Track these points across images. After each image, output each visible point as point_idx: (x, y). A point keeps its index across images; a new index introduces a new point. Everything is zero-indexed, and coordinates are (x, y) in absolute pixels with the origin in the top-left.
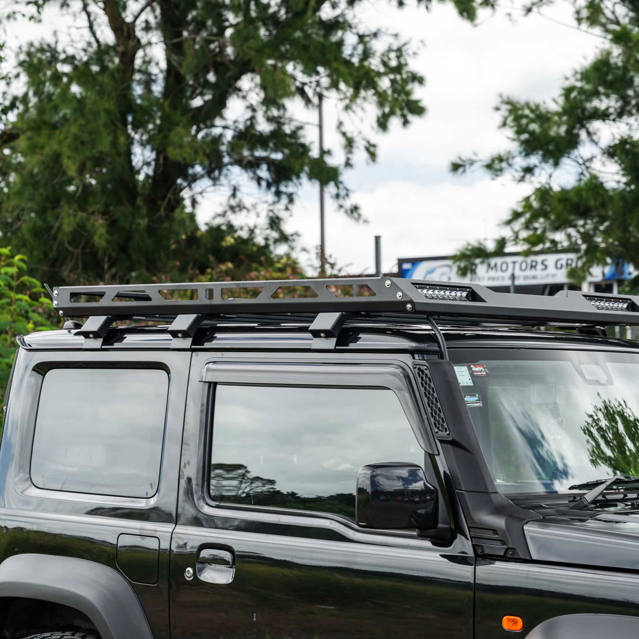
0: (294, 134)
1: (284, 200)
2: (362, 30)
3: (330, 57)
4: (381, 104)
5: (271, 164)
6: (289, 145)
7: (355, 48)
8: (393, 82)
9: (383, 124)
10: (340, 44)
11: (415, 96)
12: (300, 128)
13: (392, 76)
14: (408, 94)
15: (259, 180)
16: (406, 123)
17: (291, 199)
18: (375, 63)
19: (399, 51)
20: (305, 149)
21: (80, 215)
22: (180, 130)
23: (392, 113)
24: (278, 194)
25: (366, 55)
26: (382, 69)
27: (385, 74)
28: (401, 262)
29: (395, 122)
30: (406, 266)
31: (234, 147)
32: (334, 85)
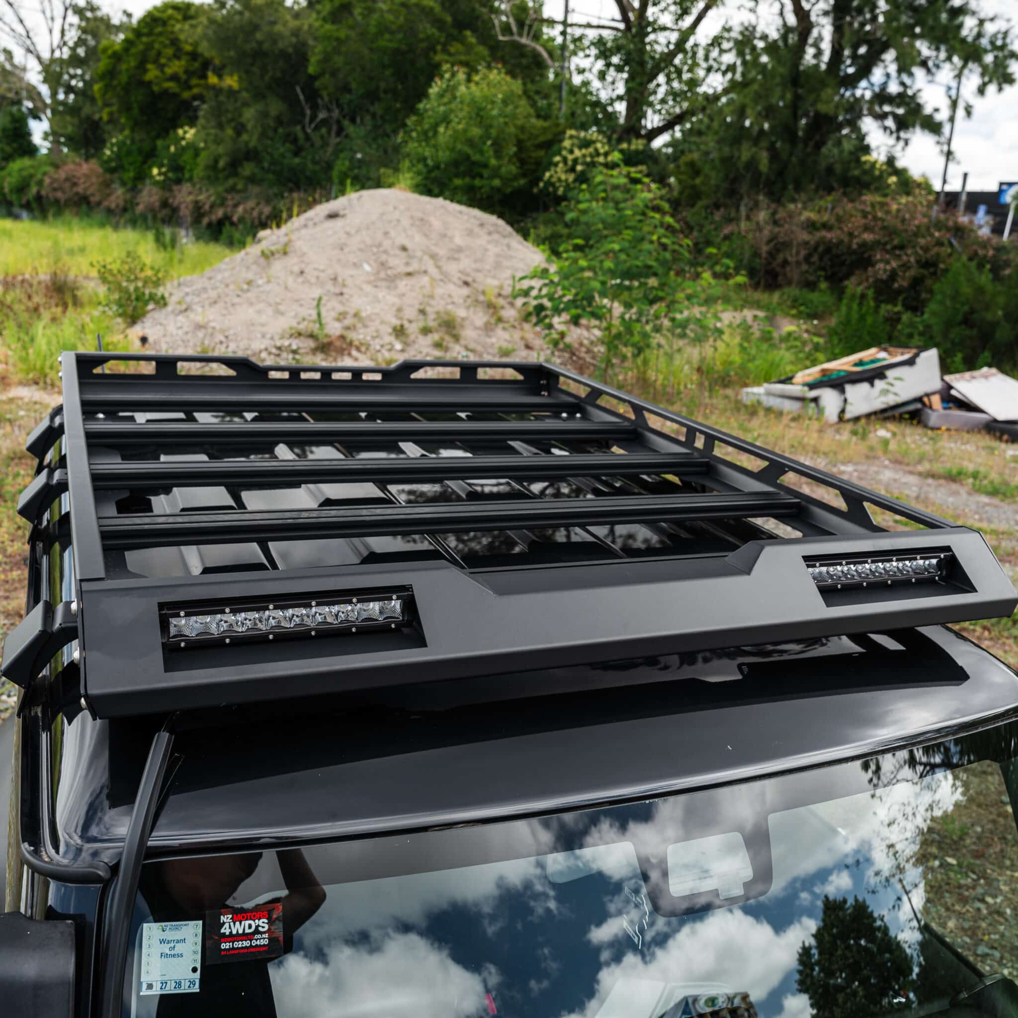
0: (914, 97)
1: (902, 143)
2: (982, 15)
3: (950, 36)
4: (983, 75)
5: (896, 117)
6: (907, 104)
7: (971, 30)
8: (996, 57)
9: (981, 91)
10: (960, 26)
11: (1010, 70)
12: (919, 91)
13: (996, 53)
14: (1006, 67)
15: (885, 128)
16: (1000, 89)
17: (907, 142)
18: (984, 42)
19: (1006, 34)
20: (919, 107)
21: (754, 149)
22: (829, 91)
23: (990, 81)
24: (898, 138)
25: (979, 35)
26: (989, 47)
27: (991, 51)
28: (1001, 184)
29: (992, 89)
30: (1004, 187)
31: (871, 102)
32: (949, 59)
